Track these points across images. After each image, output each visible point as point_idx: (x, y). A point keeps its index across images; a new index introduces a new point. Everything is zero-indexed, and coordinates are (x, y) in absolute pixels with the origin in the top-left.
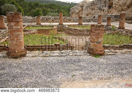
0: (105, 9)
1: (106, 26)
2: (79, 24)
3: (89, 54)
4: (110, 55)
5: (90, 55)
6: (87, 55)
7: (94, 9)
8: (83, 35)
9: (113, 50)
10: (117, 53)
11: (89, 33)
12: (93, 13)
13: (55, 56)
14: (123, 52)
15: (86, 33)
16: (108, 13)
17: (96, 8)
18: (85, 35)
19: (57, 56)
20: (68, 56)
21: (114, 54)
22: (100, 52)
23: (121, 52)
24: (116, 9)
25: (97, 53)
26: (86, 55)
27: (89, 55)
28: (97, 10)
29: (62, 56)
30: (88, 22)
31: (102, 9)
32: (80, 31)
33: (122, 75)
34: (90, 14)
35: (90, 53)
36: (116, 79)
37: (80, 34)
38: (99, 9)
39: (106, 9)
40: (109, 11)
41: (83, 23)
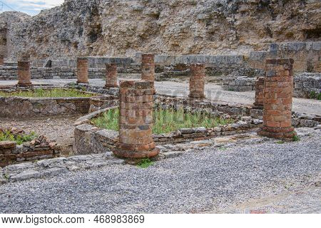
0: (80, 41)
1: (104, 88)
2: (20, 84)
3: (122, 161)
4: (171, 156)
5: (126, 163)
6: (118, 164)
7: (47, 41)
8: (48, 115)
9: (170, 146)
10: (183, 150)
11: (63, 108)
12: (43, 52)
13: (28, 178)
14: (196, 147)
15: (55, 109)
16: (90, 52)
17: (52, 39)
18: (54, 115)
19: (34, 177)
20: (70, 174)
21: (179, 154)
22: (149, 152)
23: (192, 148)
24: (113, 43)
25: (143, 155)
26: (115, 163)
27: (123, 164)
28: (54, 42)
29: (49, 174)
30: (45, 77)
31: (73, 41)
32: (35, 103)
33: (230, 195)
34: (35, 54)
35: (124, 158)
36: (223, 205)
37: (37, 113)
38: (63, 41)
39: (83, 40)
40: (92, 48)
41: (34, 82)
